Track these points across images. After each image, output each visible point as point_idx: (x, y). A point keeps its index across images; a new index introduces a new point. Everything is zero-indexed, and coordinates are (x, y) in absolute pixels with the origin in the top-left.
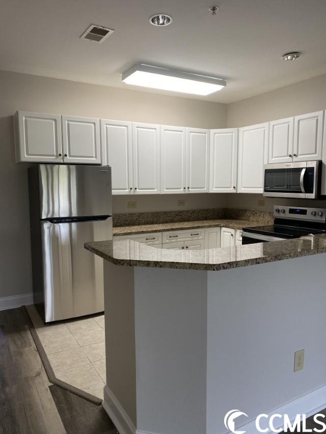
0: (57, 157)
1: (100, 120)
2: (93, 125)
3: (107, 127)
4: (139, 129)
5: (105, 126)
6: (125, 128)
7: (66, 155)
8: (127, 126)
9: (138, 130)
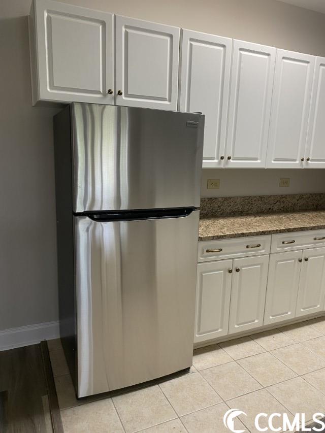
0: (104, 95)
1: (181, 31)
2: (169, 39)
3: (191, 45)
4: (243, 52)
5: (189, 42)
6: (222, 49)
7: (120, 93)
8: (224, 46)
9: (241, 54)
